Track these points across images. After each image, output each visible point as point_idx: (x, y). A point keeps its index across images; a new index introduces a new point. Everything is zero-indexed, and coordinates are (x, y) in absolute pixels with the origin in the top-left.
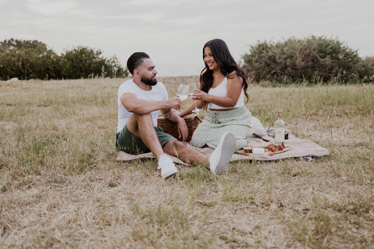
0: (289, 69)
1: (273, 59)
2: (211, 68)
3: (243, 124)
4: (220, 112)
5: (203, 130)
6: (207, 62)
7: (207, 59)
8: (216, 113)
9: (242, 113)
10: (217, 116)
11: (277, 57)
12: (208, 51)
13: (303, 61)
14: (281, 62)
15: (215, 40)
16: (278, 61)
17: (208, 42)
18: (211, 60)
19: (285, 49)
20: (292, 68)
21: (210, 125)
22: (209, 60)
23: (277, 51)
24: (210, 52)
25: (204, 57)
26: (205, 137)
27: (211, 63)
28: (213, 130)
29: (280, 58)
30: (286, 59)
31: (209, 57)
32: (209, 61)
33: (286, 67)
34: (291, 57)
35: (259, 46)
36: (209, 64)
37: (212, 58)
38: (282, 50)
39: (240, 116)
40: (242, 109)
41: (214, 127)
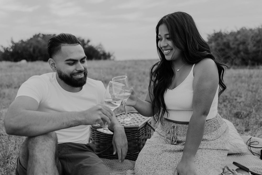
0: (242, 53)
1: (227, 45)
2: (168, 58)
3: (217, 147)
4: (181, 125)
5: (151, 154)
6: (162, 48)
7: (162, 44)
8: (174, 127)
9: (216, 129)
10: (176, 132)
11: (231, 44)
12: (164, 31)
13: (254, 46)
14: (234, 48)
15: (175, 13)
16: (232, 46)
17: (165, 17)
18: (168, 45)
19: (238, 37)
20: (244, 53)
21: (164, 145)
22: (166, 45)
23: (231, 38)
24: (167, 33)
25: (158, 40)
26: (155, 167)
27: (168, 50)
28: (168, 154)
29: (233, 44)
30: (239, 45)
31: (165, 41)
32: (165, 47)
33: (239, 52)
34: (244, 43)
35: (215, 34)
36: (165, 52)
37: (170, 43)
38: (235, 37)
39: (213, 133)
40: (215, 121)
41: (170, 151)
